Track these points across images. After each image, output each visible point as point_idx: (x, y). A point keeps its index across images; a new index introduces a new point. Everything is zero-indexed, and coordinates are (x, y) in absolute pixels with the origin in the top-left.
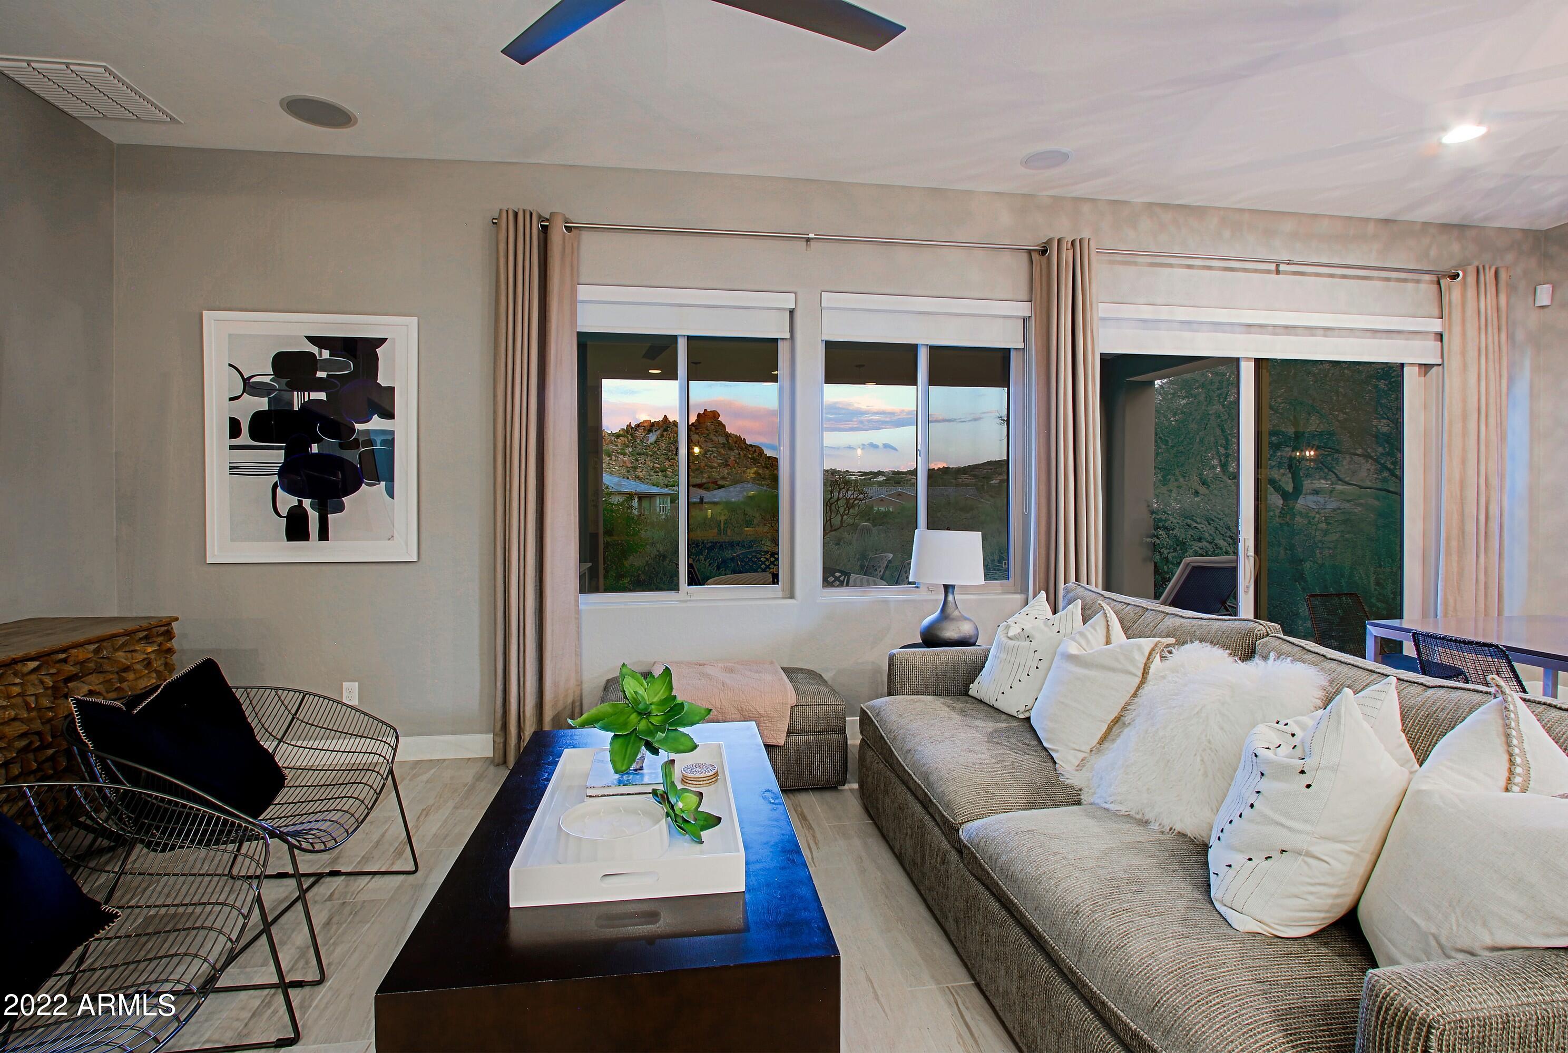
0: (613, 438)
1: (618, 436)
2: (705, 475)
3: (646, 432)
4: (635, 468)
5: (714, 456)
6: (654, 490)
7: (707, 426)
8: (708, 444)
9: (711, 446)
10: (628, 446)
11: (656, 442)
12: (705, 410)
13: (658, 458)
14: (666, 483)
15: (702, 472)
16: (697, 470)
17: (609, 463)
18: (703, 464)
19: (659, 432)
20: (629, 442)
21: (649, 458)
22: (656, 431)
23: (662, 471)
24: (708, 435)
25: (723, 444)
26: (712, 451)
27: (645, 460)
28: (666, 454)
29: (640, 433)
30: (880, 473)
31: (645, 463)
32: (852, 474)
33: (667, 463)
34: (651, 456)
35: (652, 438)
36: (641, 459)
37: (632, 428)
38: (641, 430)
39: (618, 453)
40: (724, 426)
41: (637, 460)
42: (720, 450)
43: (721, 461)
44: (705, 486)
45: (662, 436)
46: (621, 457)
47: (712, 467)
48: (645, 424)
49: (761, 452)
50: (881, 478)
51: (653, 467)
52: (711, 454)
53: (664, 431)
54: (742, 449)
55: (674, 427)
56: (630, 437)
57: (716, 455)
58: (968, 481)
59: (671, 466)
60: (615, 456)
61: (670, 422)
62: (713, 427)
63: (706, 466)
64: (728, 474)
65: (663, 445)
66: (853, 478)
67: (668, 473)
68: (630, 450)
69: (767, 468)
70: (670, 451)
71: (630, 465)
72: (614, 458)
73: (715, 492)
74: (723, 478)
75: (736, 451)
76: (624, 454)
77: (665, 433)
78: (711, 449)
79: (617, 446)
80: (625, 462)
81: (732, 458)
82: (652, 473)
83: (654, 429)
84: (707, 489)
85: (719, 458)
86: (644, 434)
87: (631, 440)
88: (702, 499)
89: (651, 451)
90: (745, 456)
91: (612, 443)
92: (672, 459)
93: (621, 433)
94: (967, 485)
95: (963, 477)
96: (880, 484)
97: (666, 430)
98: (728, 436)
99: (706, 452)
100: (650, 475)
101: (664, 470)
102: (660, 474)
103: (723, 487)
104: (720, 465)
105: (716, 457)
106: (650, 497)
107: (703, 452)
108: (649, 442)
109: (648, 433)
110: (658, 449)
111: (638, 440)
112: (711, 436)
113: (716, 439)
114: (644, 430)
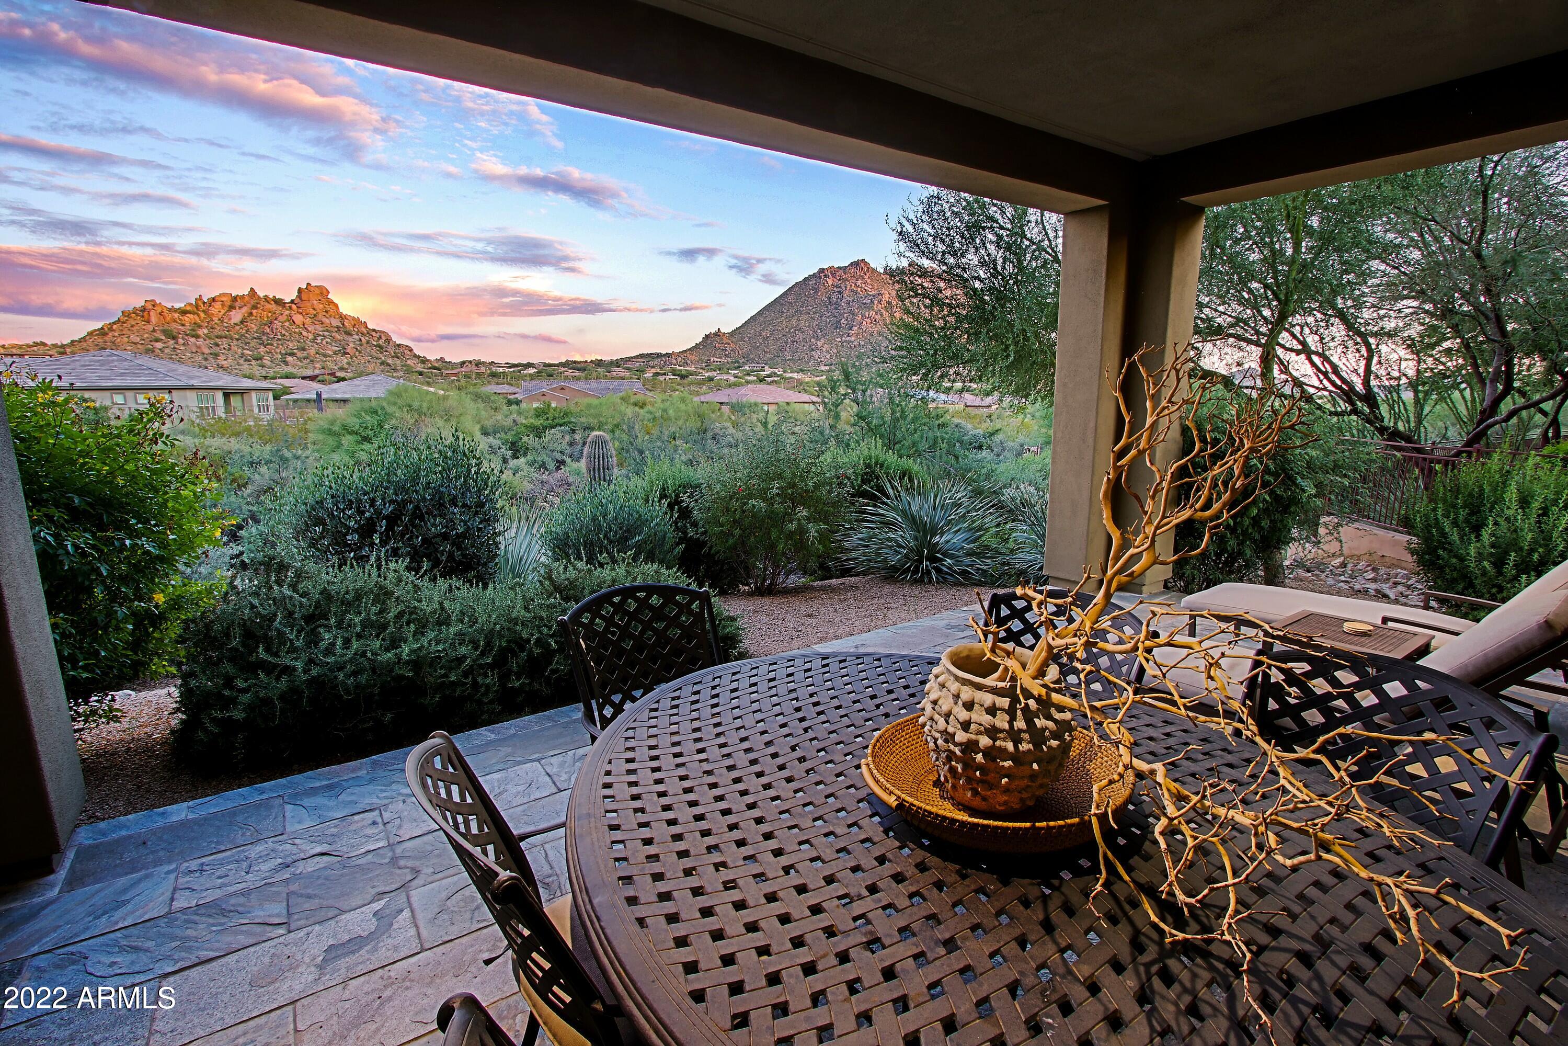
0: (176, 315)
1: (184, 312)
2: (318, 365)
3: (226, 308)
4: (216, 355)
5: (327, 343)
6: (247, 383)
7: (313, 304)
8: (317, 327)
9: (321, 329)
10: (200, 327)
11: (242, 322)
12: (308, 284)
13: (249, 343)
14: (263, 374)
16: (305, 358)
18: (313, 352)
19: (245, 310)
20: (202, 321)
21: (235, 342)
22: (240, 307)
23: (256, 359)
24: (315, 315)
25: (338, 327)
26: (323, 336)
27: (230, 345)
28: (259, 338)
29: (217, 310)
30: (529, 365)
31: (230, 349)
32: (499, 365)
33: (262, 350)
34: (237, 339)
35: (236, 316)
36: (224, 343)
37: (204, 302)
38: (218, 305)
39: (187, 335)
40: (336, 306)
41: (217, 345)
42: (334, 334)
43: (337, 349)
44: (320, 378)
45: (251, 314)
46: (193, 340)
47: (325, 356)
48: (224, 298)
49: (389, 340)
50: (532, 371)
51: (242, 354)
52: (322, 340)
53: (252, 309)
54: (363, 334)
55: (266, 304)
56: (202, 315)
57: (329, 340)
58: (622, 374)
59: (267, 353)
60: (183, 338)
61: (260, 297)
62: (321, 305)
63: (317, 353)
64: (348, 364)
65: (253, 326)
66: (501, 370)
67: (264, 361)
68: (206, 331)
69: (398, 358)
70: (264, 334)
71: (206, 351)
72: (181, 341)
73: (336, 386)
74: (342, 369)
75: (356, 337)
76: (197, 337)
77: (254, 311)
78: (321, 333)
79: (184, 325)
80: (199, 347)
81: (352, 345)
83: (237, 304)
84: (322, 382)
86: (223, 310)
87: (205, 318)
88: (319, 395)
89: (237, 333)
90: (368, 342)
91: (175, 321)
92: (268, 344)
93: (189, 308)
94: (623, 378)
95: (617, 369)
96: (532, 377)
97: (255, 307)
98: (342, 317)
100: (238, 364)
102: (253, 362)
103: (344, 379)
104: (335, 353)
105: (331, 344)
106: (242, 392)
107: (311, 337)
108: (232, 322)
109: (229, 311)
110: (247, 331)
111: (216, 320)
112: (320, 317)
113: (327, 321)
114: (223, 305)
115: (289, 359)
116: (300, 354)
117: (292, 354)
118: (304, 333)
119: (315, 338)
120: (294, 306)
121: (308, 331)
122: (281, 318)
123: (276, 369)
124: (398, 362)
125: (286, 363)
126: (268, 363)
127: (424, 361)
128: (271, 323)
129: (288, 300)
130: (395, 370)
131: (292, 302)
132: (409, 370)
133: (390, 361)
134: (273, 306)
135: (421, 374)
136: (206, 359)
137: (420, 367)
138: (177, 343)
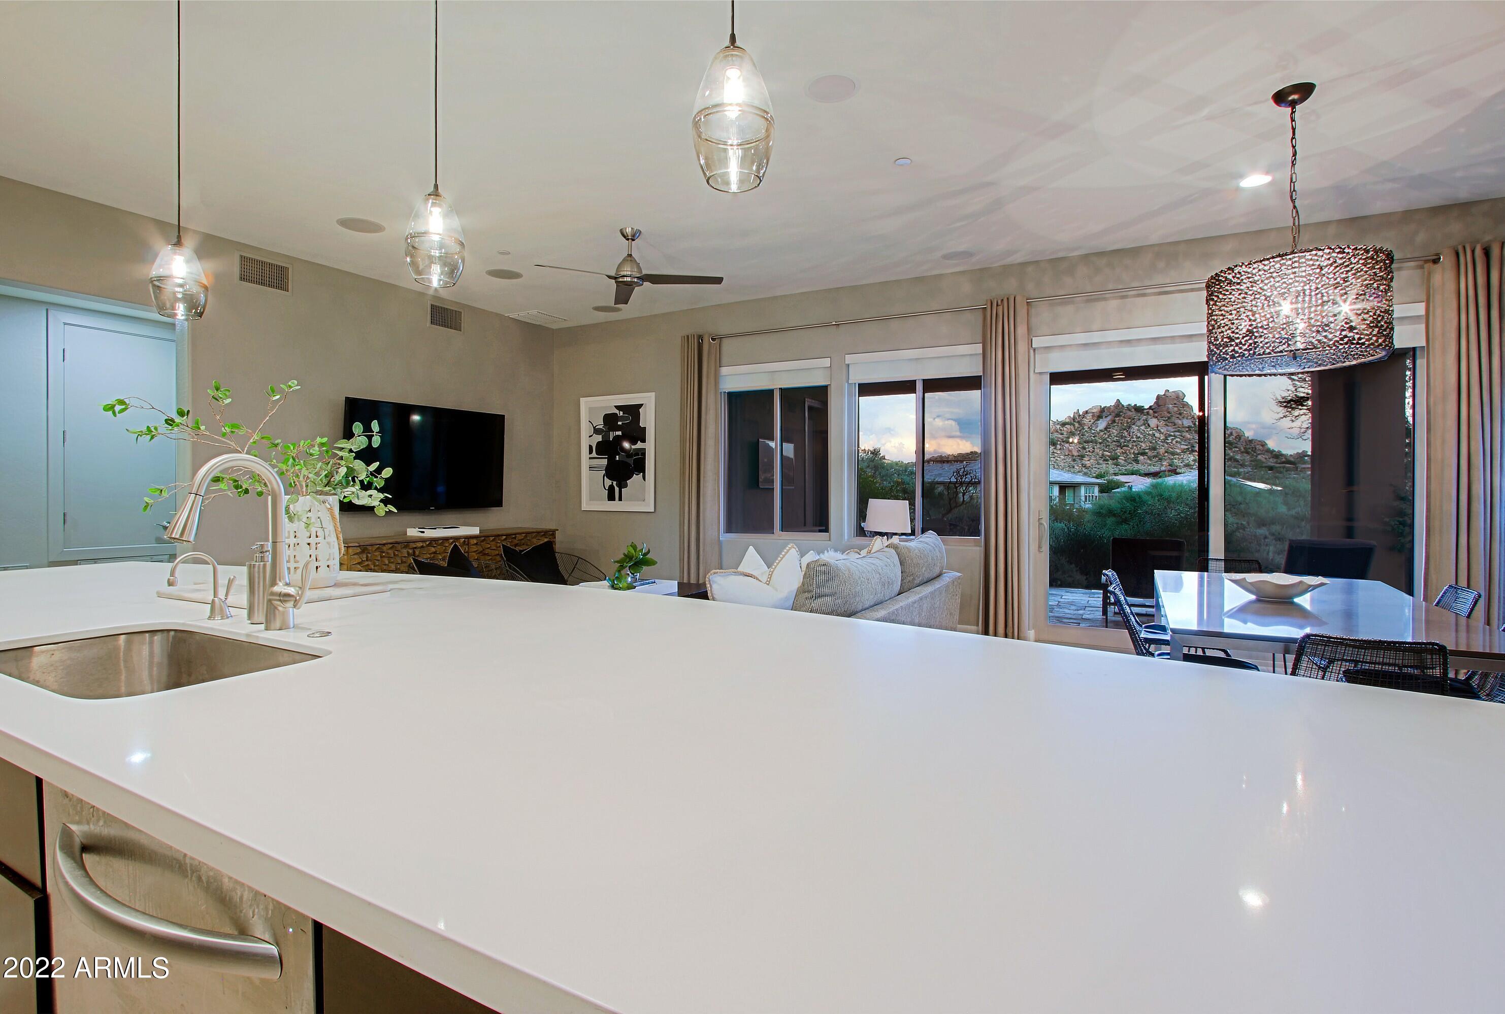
0: (1059, 426)
1: (1064, 424)
3: (1096, 418)
4: (1082, 457)
5: (1177, 442)
7: (1168, 408)
8: (1170, 428)
9: (1173, 430)
10: (1074, 434)
11: (1106, 429)
12: (1167, 391)
13: (1109, 446)
14: (1116, 472)
15: (1160, 459)
16: (1155, 457)
17: (1053, 452)
18: (1162, 451)
19: (1109, 418)
20: (1076, 430)
21: (1098, 446)
22: (1106, 417)
23: (1113, 459)
24: (1169, 418)
25: (1189, 427)
26: (1174, 436)
27: (1094, 448)
28: (1118, 441)
29: (1088, 420)
31: (1093, 451)
33: (1119, 451)
34: (1100, 443)
35: (1102, 424)
36: (1089, 447)
37: (1080, 415)
38: (1089, 416)
39: (1063, 442)
41: (1084, 448)
42: (1184, 434)
43: (1187, 447)
44: (1161, 474)
45: (1114, 421)
46: (1067, 445)
47: (1173, 454)
48: (1094, 411)
49: (1240, 436)
51: (1103, 455)
52: (1173, 440)
53: (1116, 417)
55: (1128, 412)
56: (1077, 425)
57: (1179, 440)
59: (1123, 453)
60: (1060, 445)
61: (1123, 406)
62: (1176, 409)
63: (1166, 452)
65: (1114, 431)
67: (1119, 461)
68: (1077, 438)
69: (1248, 453)
70: (1122, 437)
71: (1075, 453)
72: (1058, 447)
74: (1187, 465)
76: (1071, 442)
77: (1117, 419)
78: (1172, 434)
79: (1062, 434)
80: (1070, 451)
82: (1101, 462)
83: (1104, 414)
85: (1183, 443)
86: (1092, 421)
87: (1079, 428)
89: (1101, 438)
91: (1057, 432)
92: (1124, 446)
93: (1067, 420)
97: (1118, 415)
98: (1195, 418)
99: (1166, 437)
100: (1098, 464)
101: (1115, 458)
102: (1110, 462)
104: (1183, 451)
105: (1180, 443)
106: (1075, 486)
107: (1162, 437)
108: (1098, 429)
109: (1098, 420)
110: (1109, 436)
111: (1086, 428)
112: (1173, 419)
113: (1180, 422)
114: (1093, 416)
115: (1141, 458)
116: (1150, 453)
117: (1143, 454)
118: (1157, 435)
119: (1166, 438)
120: (1151, 412)
121: (1161, 433)
122: (1138, 423)
123: (1128, 467)
124: (1248, 457)
125: (1137, 461)
126: (1123, 462)
127: (1277, 455)
128: (1130, 427)
129: (1146, 407)
130: (1243, 466)
131: (1150, 408)
132: (1258, 465)
133: (1238, 457)
134: (1133, 414)
135: (1271, 468)
136: (1074, 460)
137: (1271, 462)
138: (1055, 448)
